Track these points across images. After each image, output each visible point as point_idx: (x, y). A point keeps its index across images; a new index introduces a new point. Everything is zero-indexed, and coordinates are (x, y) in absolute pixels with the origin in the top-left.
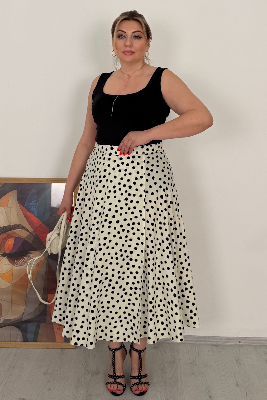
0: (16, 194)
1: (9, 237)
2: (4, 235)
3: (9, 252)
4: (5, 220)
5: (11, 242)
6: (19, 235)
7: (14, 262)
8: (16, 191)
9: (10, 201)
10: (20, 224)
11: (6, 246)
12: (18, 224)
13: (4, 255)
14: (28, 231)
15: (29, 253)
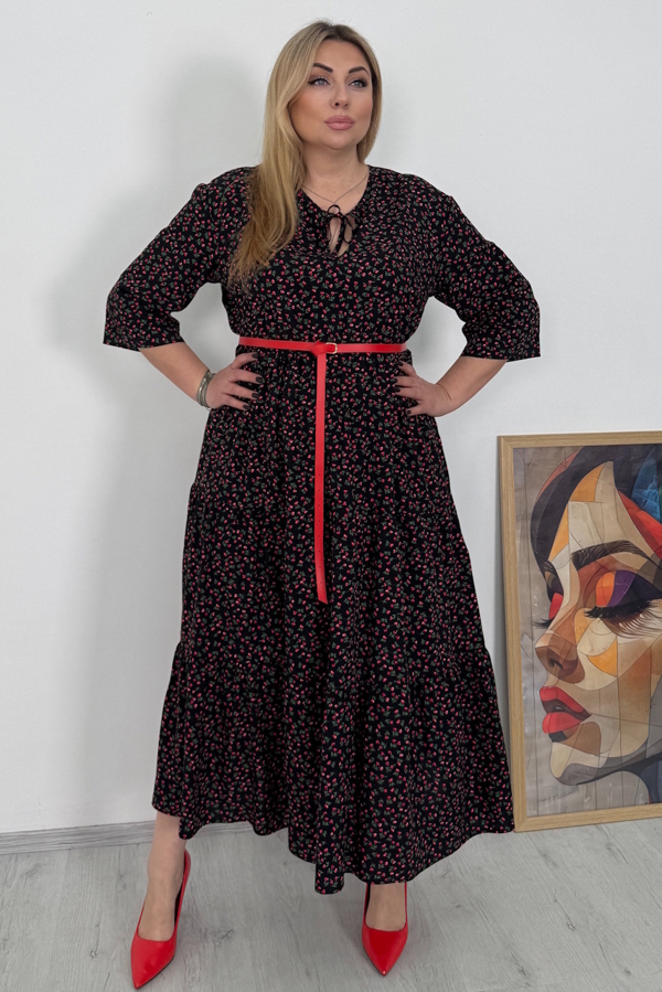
0: (612, 471)
1: (603, 570)
2: (592, 568)
3: (605, 606)
4: (590, 533)
5: (608, 582)
6: (624, 565)
7: (619, 627)
8: (610, 464)
9: (599, 488)
10: (626, 539)
11: (598, 591)
12: (621, 539)
13: (594, 613)
14: (644, 555)
15: (648, 605)
